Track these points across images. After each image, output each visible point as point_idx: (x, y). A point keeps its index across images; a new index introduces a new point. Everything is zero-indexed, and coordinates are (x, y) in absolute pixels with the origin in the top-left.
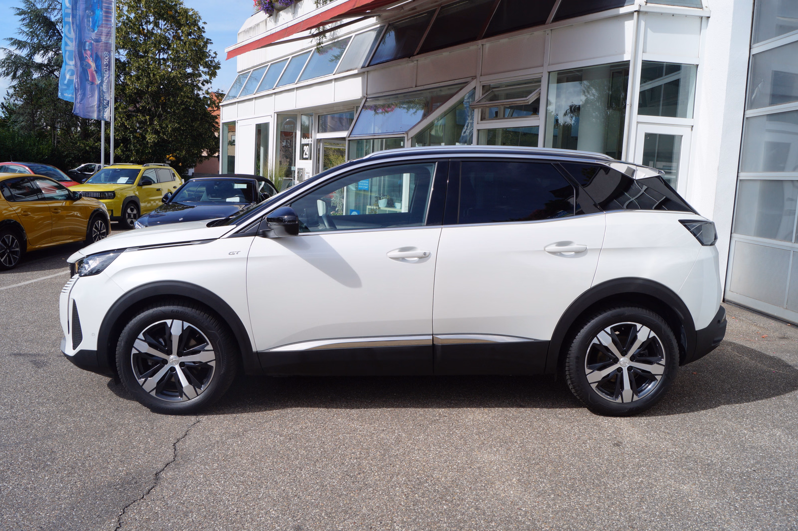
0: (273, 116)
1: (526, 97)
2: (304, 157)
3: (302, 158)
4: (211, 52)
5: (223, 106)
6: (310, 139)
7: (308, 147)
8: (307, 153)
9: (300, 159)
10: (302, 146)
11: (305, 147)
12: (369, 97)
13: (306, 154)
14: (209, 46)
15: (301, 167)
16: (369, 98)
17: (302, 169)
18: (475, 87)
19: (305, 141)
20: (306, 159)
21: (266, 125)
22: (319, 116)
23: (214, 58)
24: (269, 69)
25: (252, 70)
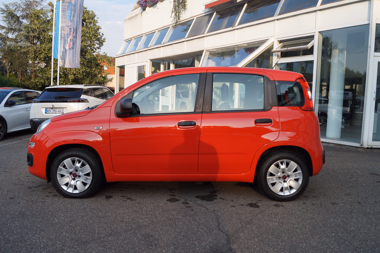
0: (148, 62)
1: (307, 45)
4: (100, 33)
5: (117, 58)
12: (207, 49)
14: (100, 30)
18: (274, 42)
21: (144, 67)
22: (173, 61)
23: (101, 36)
25: (133, 38)
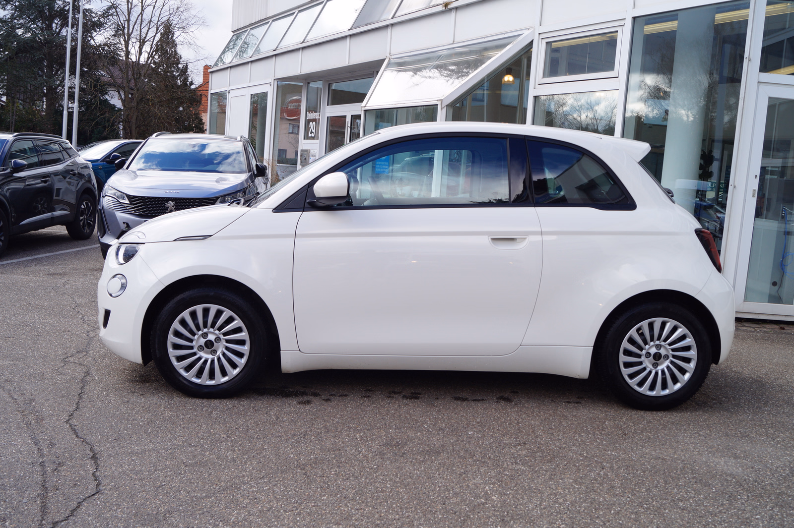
0: (272, 84)
2: (310, 135)
3: (306, 137)
5: (212, 72)
6: (318, 113)
7: (314, 123)
8: (314, 131)
9: (304, 139)
10: (308, 122)
11: (311, 123)
12: (393, 57)
13: (312, 132)
15: (305, 148)
16: (393, 59)
17: (306, 151)
18: (532, 41)
19: (311, 116)
20: (313, 138)
21: (265, 95)
22: (329, 84)
24: (270, 26)
25: (249, 28)
